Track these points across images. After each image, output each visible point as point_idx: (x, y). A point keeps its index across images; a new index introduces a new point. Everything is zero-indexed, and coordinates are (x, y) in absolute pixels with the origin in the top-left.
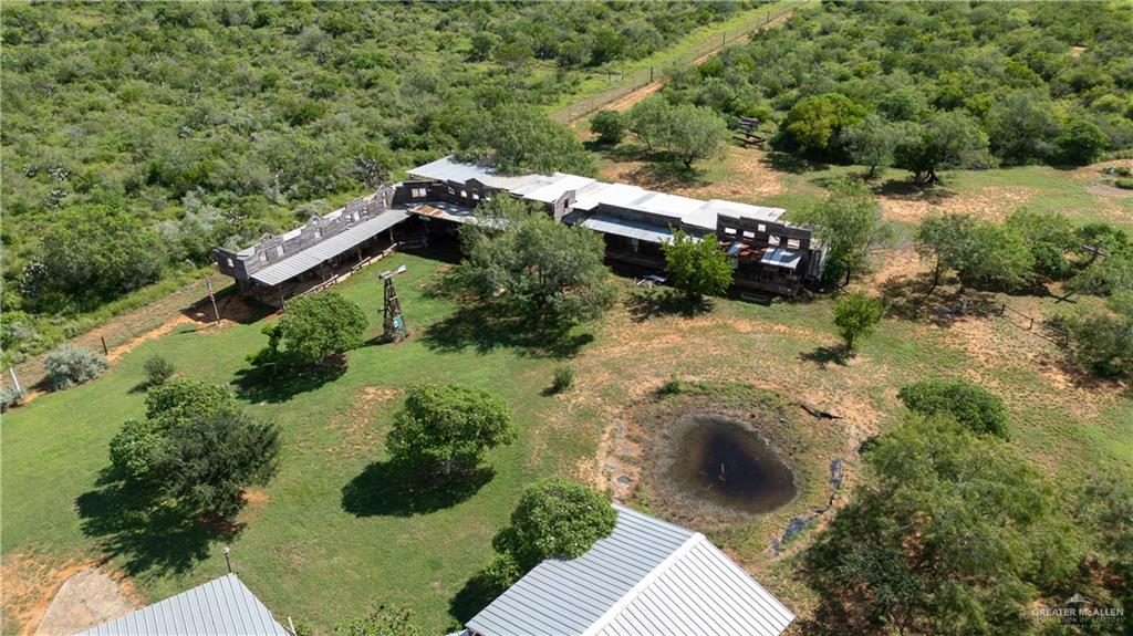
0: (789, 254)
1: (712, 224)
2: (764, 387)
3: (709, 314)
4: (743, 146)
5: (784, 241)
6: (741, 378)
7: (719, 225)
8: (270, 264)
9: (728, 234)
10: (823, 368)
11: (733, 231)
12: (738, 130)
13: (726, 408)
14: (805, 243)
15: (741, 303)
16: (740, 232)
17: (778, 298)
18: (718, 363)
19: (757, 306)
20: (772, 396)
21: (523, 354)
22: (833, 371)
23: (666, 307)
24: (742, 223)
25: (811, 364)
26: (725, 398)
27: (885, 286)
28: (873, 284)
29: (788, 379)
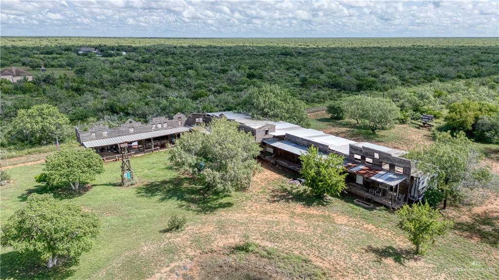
0: (395, 177)
1: (346, 152)
2: (318, 264)
3: (323, 207)
4: (418, 128)
5: (392, 167)
6: (304, 252)
7: (351, 152)
8: (97, 139)
9: (356, 159)
10: (379, 262)
11: (359, 157)
12: (419, 120)
13: (277, 273)
14: (407, 171)
15: (352, 205)
16: (363, 158)
17: (382, 208)
18: (297, 238)
19: (362, 209)
20: (319, 273)
21: (181, 206)
22: (387, 266)
23: (299, 198)
24: (364, 151)
25: (372, 256)
26: (282, 265)
27: (479, 216)
28: (467, 213)
29: (342, 263)
